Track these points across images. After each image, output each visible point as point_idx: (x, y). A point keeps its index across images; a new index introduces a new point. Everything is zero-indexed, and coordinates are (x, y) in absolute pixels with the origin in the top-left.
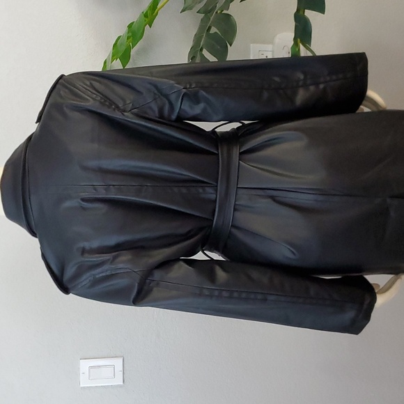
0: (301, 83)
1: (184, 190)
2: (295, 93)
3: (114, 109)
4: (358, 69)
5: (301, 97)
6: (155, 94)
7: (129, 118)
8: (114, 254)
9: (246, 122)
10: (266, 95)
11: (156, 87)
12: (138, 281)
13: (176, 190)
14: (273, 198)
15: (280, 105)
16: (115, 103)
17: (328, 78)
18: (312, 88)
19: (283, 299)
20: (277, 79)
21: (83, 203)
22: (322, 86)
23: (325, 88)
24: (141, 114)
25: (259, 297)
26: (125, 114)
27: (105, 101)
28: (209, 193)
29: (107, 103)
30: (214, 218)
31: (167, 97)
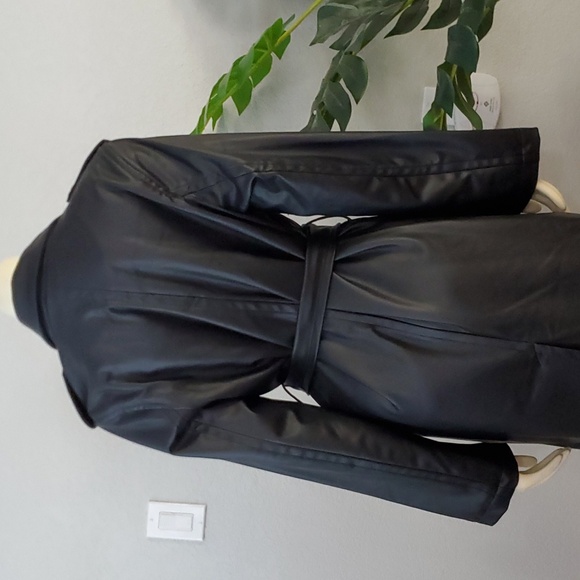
0: (434, 169)
1: (252, 307)
2: (422, 183)
3: (161, 193)
4: (524, 152)
5: (431, 189)
6: (218, 174)
7: (181, 205)
8: (148, 384)
9: (352, 218)
10: (376, 183)
11: (219, 165)
12: (177, 424)
13: (240, 306)
14: (373, 328)
15: (395, 199)
16: (164, 185)
17: (476, 164)
18: (449, 177)
19: (377, 466)
20: (399, 161)
21: (112, 314)
22: (464, 175)
23: (469, 177)
24: (199, 201)
25: (344, 460)
26: (176, 200)
27: (151, 181)
28: (288, 313)
29: (154, 184)
30: (293, 346)
31: (233, 180)
